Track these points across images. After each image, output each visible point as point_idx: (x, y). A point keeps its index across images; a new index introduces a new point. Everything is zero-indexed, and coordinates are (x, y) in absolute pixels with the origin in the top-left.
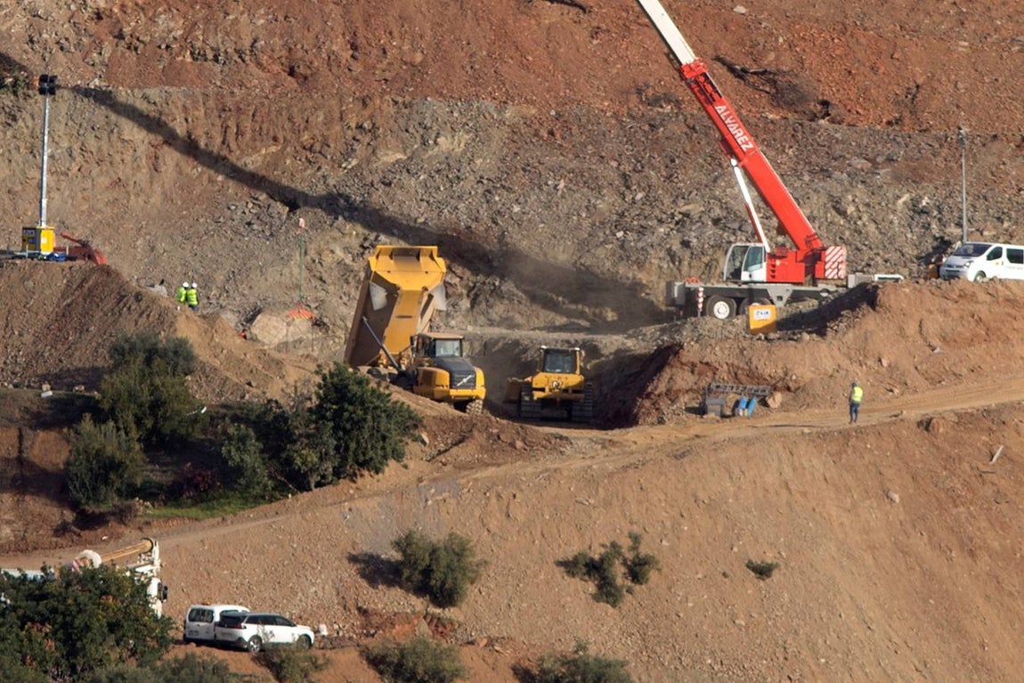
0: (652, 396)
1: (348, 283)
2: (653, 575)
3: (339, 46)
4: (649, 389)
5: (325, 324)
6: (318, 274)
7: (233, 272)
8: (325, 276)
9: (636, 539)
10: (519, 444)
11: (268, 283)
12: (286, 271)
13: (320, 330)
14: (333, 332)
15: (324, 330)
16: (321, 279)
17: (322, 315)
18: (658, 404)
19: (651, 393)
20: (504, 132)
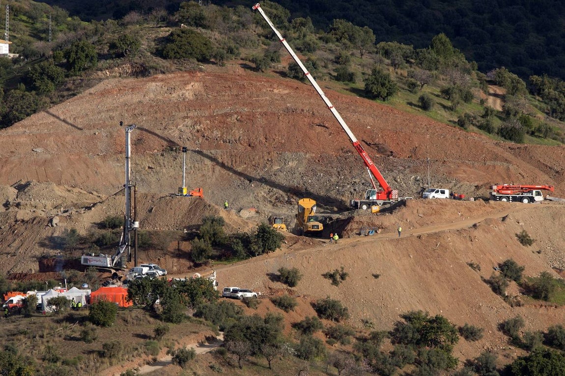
1: (266, 201)
2: (347, 278)
3: (262, 138)
5: (259, 212)
6: (257, 199)
7: (235, 199)
8: (259, 200)
9: (343, 268)
10: (311, 243)
11: (244, 202)
12: (249, 198)
13: (258, 214)
14: (262, 214)
17: (258, 210)
19: (346, 229)
20: (306, 161)
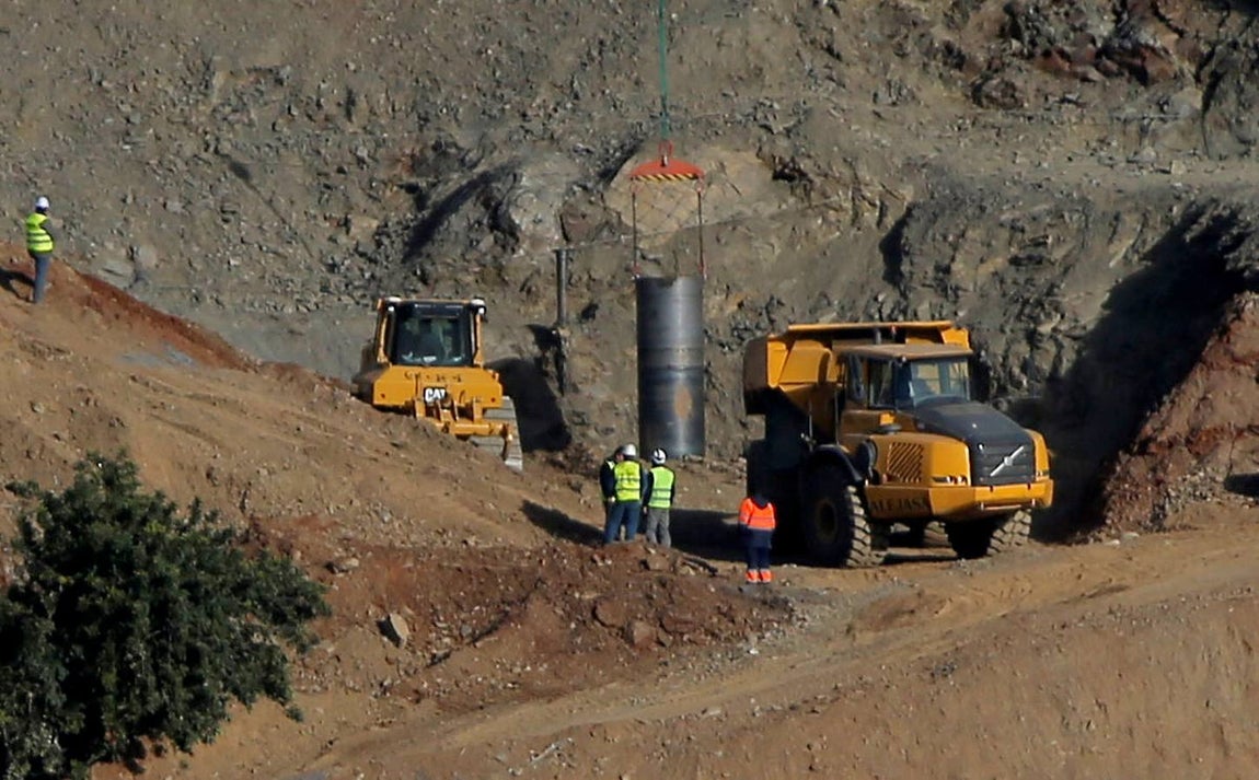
0: (1153, 448)
1: (903, 56)
4: (1148, 429)
5: (803, 175)
6: (822, 37)
7: (602, 43)
8: (842, 43)
11: (685, 69)
12: (733, 37)
13: (793, 192)
14: (825, 195)
15: (799, 191)
16: (830, 50)
17: (797, 151)
18: (1165, 470)
19: (1150, 439)
